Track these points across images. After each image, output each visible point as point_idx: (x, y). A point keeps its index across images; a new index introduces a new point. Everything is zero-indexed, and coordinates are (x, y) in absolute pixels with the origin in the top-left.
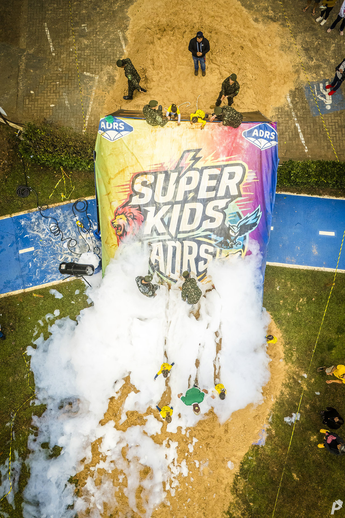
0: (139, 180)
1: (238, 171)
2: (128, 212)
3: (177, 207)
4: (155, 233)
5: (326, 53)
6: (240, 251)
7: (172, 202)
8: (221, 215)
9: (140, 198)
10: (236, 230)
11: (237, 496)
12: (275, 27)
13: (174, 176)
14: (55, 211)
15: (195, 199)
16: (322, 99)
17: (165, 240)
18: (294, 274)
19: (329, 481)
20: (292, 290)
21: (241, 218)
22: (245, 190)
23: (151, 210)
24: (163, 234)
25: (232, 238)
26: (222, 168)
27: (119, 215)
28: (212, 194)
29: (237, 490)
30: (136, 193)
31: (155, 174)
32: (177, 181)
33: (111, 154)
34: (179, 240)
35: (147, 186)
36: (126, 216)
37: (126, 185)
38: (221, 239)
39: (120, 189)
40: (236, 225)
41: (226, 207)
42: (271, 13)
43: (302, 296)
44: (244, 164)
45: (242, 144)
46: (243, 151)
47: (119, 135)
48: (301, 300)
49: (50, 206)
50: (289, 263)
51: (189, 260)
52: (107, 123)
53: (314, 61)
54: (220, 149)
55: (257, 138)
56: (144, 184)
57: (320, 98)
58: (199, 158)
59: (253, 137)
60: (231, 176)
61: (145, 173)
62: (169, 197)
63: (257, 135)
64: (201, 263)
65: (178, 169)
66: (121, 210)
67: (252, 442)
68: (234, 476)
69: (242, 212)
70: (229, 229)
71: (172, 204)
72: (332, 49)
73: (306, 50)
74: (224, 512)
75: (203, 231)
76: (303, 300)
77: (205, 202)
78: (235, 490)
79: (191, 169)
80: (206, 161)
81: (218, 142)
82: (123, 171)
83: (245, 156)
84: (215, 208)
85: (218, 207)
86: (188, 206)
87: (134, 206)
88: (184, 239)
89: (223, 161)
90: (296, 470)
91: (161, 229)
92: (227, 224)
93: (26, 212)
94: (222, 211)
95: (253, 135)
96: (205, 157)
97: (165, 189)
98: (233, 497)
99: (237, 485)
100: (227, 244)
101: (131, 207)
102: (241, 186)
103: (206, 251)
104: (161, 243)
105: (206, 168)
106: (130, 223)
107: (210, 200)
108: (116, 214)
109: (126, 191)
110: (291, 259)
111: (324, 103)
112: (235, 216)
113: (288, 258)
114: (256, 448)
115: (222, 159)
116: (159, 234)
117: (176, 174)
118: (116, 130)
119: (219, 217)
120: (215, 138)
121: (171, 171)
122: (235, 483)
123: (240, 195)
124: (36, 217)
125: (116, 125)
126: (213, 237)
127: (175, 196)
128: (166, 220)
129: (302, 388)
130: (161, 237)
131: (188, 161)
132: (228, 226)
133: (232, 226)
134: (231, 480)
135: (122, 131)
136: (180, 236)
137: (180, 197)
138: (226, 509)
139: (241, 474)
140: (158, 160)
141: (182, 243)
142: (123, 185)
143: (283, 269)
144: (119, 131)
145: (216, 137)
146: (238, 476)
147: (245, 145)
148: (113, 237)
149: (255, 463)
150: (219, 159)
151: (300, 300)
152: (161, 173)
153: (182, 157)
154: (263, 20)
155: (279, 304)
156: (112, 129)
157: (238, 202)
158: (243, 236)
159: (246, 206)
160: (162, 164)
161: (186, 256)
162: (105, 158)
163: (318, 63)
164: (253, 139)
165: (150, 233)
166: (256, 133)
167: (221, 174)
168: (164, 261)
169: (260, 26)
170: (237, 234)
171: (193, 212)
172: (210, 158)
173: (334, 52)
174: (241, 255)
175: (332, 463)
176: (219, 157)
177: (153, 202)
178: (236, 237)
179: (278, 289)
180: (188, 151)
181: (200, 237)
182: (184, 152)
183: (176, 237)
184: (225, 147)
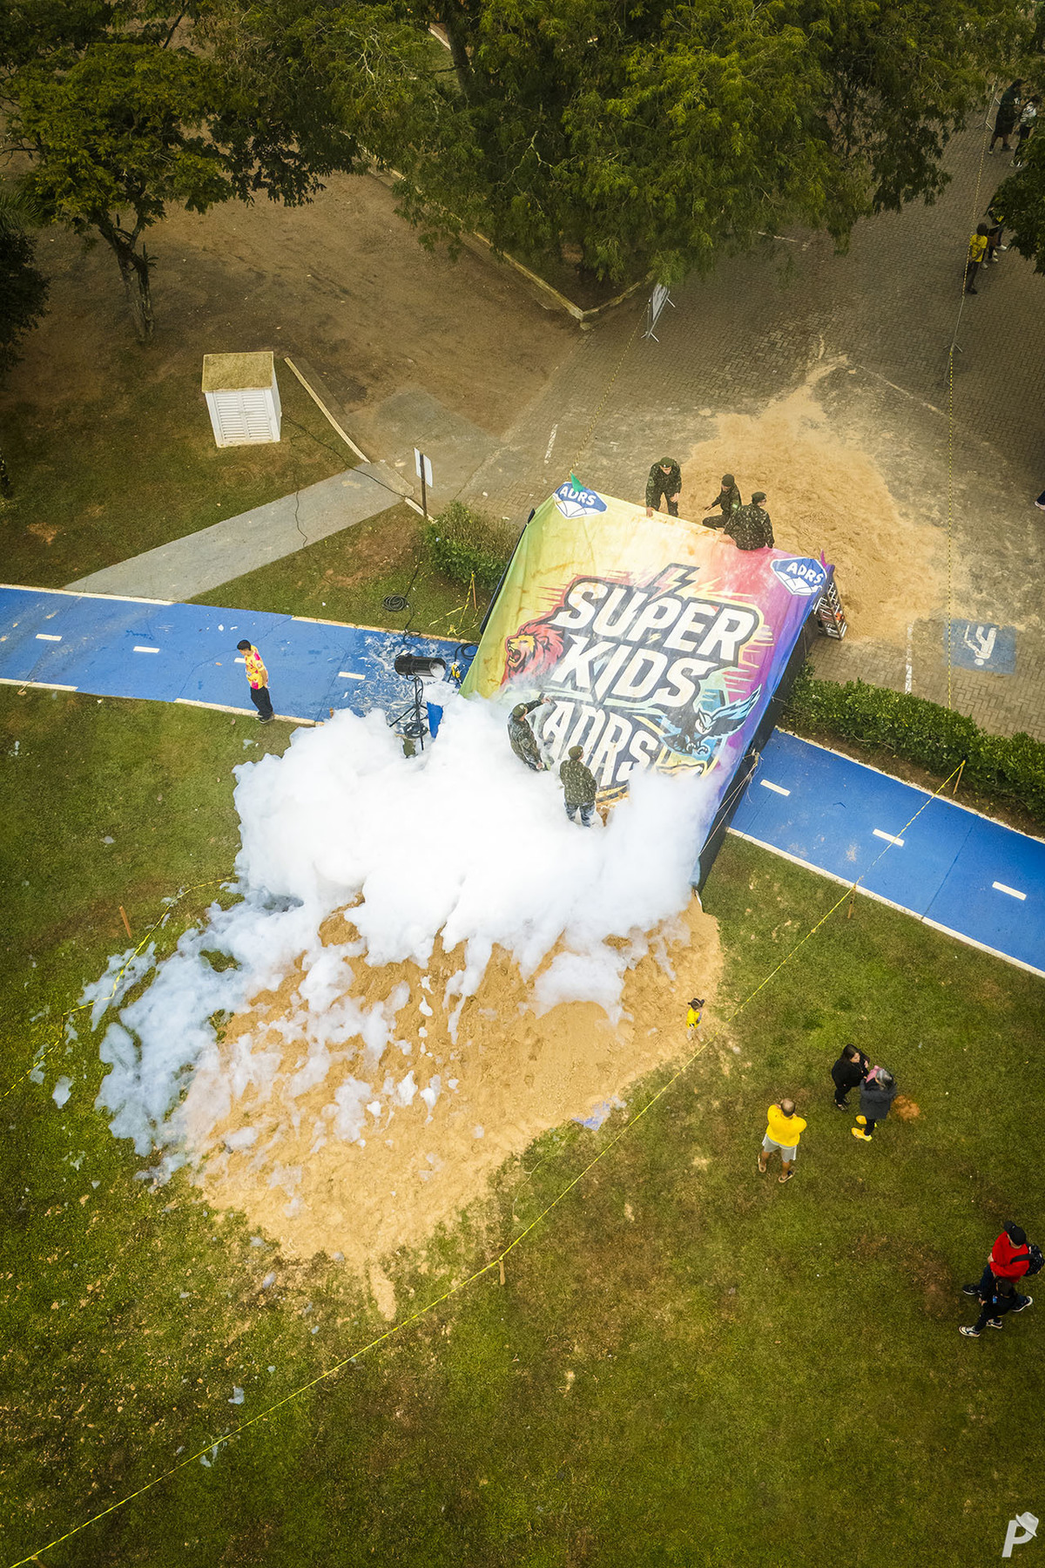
0: (582, 588)
1: (746, 621)
2: (543, 634)
3: (624, 651)
4: (569, 684)
5: (1010, 591)
6: (702, 765)
7: (619, 639)
8: (692, 688)
9: (571, 616)
10: (708, 723)
11: (497, 1193)
12: (934, 533)
13: (639, 598)
14: (428, 644)
15: (658, 646)
16: (974, 648)
17: (581, 702)
18: (793, 875)
19: (693, 1252)
20: (779, 899)
21: (723, 703)
22: (747, 657)
23: (581, 641)
24: (583, 689)
25: (697, 736)
26: (721, 607)
27: (526, 634)
28: (689, 646)
29: (500, 1183)
30: (568, 607)
31: (611, 586)
32: (641, 609)
33: (557, 536)
34: (605, 708)
35: (590, 601)
36: (536, 641)
37: (558, 590)
38: (676, 731)
39: (546, 594)
40: (712, 714)
41: (705, 676)
42: (935, 514)
43: (794, 917)
44: (759, 612)
45: (765, 580)
46: (764, 592)
47: (582, 511)
48: (788, 924)
49: (424, 636)
50: (792, 853)
51: (607, 752)
52: (572, 490)
53: (984, 594)
54: (729, 576)
55: (793, 576)
56: (587, 596)
57: (970, 645)
58: (692, 582)
59: (788, 574)
60: (732, 626)
61: (596, 580)
62: (617, 631)
63: (795, 572)
64: (626, 765)
65: (651, 589)
66: (532, 629)
67: (574, 1115)
68: (509, 1156)
69: (730, 693)
70: (697, 717)
71: (618, 642)
72: (1025, 588)
73: (976, 577)
74: (456, 1207)
75: (652, 707)
76: (792, 925)
77: (674, 655)
78: (496, 1180)
79: (671, 594)
80: (700, 589)
81: (729, 566)
82: (564, 566)
83: (764, 599)
84: (686, 672)
85: (691, 670)
86: (643, 654)
87: (554, 627)
88: (614, 710)
89: (726, 597)
90: (637, 1202)
91: (583, 680)
92: (697, 707)
93: (382, 630)
94: (696, 681)
95: (788, 570)
96: (699, 584)
97: (617, 615)
98: (486, 1191)
99: (505, 1173)
100: (683, 744)
101: (551, 628)
102: (743, 648)
103: (644, 746)
104: (572, 705)
105: (696, 600)
106: (537, 654)
107: (685, 655)
108: (523, 631)
109: (553, 600)
110: (800, 849)
111: (974, 654)
112: (714, 697)
113: (794, 846)
114: (575, 1129)
115: (726, 595)
116: (575, 688)
117: (644, 596)
118: (580, 503)
119: (687, 688)
120: (726, 558)
121: (638, 589)
122: (503, 1168)
123: (735, 663)
124: (394, 641)
125: (582, 497)
126: (665, 722)
127: (627, 632)
128: (597, 667)
129: (720, 1068)
130: (577, 695)
131: (670, 582)
132: (696, 711)
133: (703, 714)
134: (498, 1161)
135: (588, 507)
136: (609, 702)
137: (635, 636)
138: (462, 1204)
139: (524, 1159)
140: (623, 566)
141: (608, 718)
142: (554, 590)
143: (778, 859)
144: (584, 505)
145: (729, 556)
146: (516, 1159)
147: (771, 583)
148: (499, 666)
149: (560, 1153)
150: (721, 593)
151: (786, 921)
152: (621, 587)
153: (664, 572)
154: (916, 519)
155: (743, 914)
156: (576, 500)
157: (728, 673)
158: (716, 737)
159: (739, 685)
160: (628, 574)
161: (606, 744)
162: (545, 539)
163: (988, 599)
164: (787, 577)
165: (562, 681)
166: (793, 568)
167: (716, 618)
168: (565, 738)
169: (908, 525)
170: (707, 732)
171: (648, 665)
172: (707, 586)
173: (1026, 594)
174: (700, 773)
175: (716, 1222)
176: (721, 589)
177: (589, 631)
178: (703, 737)
179: (751, 887)
180: (677, 566)
181: (643, 715)
182: (670, 566)
183: (601, 703)
184: (737, 575)
